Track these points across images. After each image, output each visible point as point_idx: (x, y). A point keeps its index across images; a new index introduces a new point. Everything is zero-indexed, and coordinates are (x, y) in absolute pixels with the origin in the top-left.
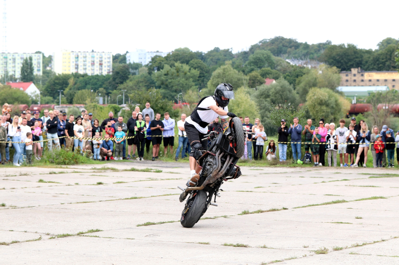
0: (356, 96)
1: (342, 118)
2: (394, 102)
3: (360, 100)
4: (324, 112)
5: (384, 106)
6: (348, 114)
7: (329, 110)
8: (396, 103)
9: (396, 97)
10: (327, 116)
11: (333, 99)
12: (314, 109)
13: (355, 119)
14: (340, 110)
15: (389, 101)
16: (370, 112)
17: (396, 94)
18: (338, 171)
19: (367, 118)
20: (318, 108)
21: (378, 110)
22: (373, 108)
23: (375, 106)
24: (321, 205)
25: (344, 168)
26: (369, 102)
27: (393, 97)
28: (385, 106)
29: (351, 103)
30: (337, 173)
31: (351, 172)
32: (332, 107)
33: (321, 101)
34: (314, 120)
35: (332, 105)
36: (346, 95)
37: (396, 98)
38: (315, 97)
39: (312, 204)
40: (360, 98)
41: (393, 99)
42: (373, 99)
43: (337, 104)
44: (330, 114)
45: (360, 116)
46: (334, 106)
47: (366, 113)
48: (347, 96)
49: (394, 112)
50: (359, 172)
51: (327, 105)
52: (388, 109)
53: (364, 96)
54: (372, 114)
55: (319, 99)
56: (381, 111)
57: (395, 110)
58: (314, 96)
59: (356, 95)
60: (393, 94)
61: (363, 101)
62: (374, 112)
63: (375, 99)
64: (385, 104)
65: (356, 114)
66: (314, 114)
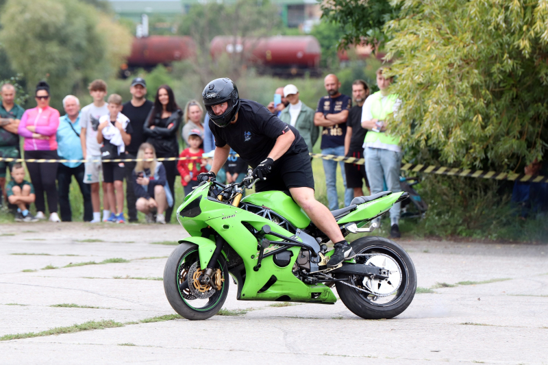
0: (149, 15)
1: (105, 78)
2: (256, 33)
3: (160, 25)
4: (52, 60)
5: (230, 45)
6: (124, 66)
7: (68, 56)
8: (265, 36)
9: (266, 16)
10: (60, 75)
11: (79, 24)
12: (23, 50)
13: (143, 81)
14: (99, 56)
15: (245, 31)
16: (189, 62)
17: (265, 9)
18: (95, 234)
19: (179, 78)
20: (36, 47)
21: (212, 55)
22: (198, 52)
23: (202, 43)
24: (41, 335)
25: (112, 227)
26: (185, 32)
27: (255, 17)
28: (234, 44)
29: (134, 33)
30: (89, 241)
31: (132, 238)
32: (78, 48)
33: (45, 27)
34: (22, 83)
35: (76, 40)
36: (118, 9)
37: (264, 21)
38: (27, 16)
39: (14, 332)
40: (160, 20)
41: (257, 24)
42: (196, 24)
43: (92, 39)
44: (71, 67)
45: (160, 71)
46: (84, 43)
47: (177, 65)
48: (123, 14)
49: (260, 62)
50: (156, 239)
51: (63, 41)
52: (242, 54)
53: (172, 15)
54: (195, 67)
55: (38, 21)
56: (223, 59)
57: (263, 56)
58: (22, 12)
59: (149, 9)
60: (255, 9)
61: (169, 30)
62: (201, 60)
63: (203, 22)
64: (231, 39)
65: (149, 66)
66: (22, 66)
